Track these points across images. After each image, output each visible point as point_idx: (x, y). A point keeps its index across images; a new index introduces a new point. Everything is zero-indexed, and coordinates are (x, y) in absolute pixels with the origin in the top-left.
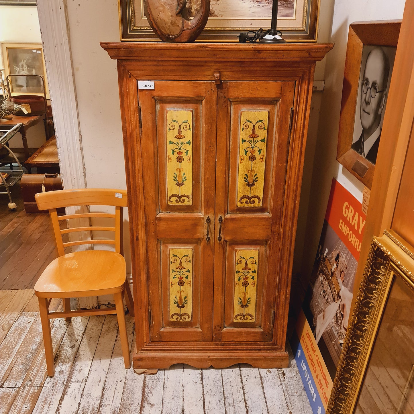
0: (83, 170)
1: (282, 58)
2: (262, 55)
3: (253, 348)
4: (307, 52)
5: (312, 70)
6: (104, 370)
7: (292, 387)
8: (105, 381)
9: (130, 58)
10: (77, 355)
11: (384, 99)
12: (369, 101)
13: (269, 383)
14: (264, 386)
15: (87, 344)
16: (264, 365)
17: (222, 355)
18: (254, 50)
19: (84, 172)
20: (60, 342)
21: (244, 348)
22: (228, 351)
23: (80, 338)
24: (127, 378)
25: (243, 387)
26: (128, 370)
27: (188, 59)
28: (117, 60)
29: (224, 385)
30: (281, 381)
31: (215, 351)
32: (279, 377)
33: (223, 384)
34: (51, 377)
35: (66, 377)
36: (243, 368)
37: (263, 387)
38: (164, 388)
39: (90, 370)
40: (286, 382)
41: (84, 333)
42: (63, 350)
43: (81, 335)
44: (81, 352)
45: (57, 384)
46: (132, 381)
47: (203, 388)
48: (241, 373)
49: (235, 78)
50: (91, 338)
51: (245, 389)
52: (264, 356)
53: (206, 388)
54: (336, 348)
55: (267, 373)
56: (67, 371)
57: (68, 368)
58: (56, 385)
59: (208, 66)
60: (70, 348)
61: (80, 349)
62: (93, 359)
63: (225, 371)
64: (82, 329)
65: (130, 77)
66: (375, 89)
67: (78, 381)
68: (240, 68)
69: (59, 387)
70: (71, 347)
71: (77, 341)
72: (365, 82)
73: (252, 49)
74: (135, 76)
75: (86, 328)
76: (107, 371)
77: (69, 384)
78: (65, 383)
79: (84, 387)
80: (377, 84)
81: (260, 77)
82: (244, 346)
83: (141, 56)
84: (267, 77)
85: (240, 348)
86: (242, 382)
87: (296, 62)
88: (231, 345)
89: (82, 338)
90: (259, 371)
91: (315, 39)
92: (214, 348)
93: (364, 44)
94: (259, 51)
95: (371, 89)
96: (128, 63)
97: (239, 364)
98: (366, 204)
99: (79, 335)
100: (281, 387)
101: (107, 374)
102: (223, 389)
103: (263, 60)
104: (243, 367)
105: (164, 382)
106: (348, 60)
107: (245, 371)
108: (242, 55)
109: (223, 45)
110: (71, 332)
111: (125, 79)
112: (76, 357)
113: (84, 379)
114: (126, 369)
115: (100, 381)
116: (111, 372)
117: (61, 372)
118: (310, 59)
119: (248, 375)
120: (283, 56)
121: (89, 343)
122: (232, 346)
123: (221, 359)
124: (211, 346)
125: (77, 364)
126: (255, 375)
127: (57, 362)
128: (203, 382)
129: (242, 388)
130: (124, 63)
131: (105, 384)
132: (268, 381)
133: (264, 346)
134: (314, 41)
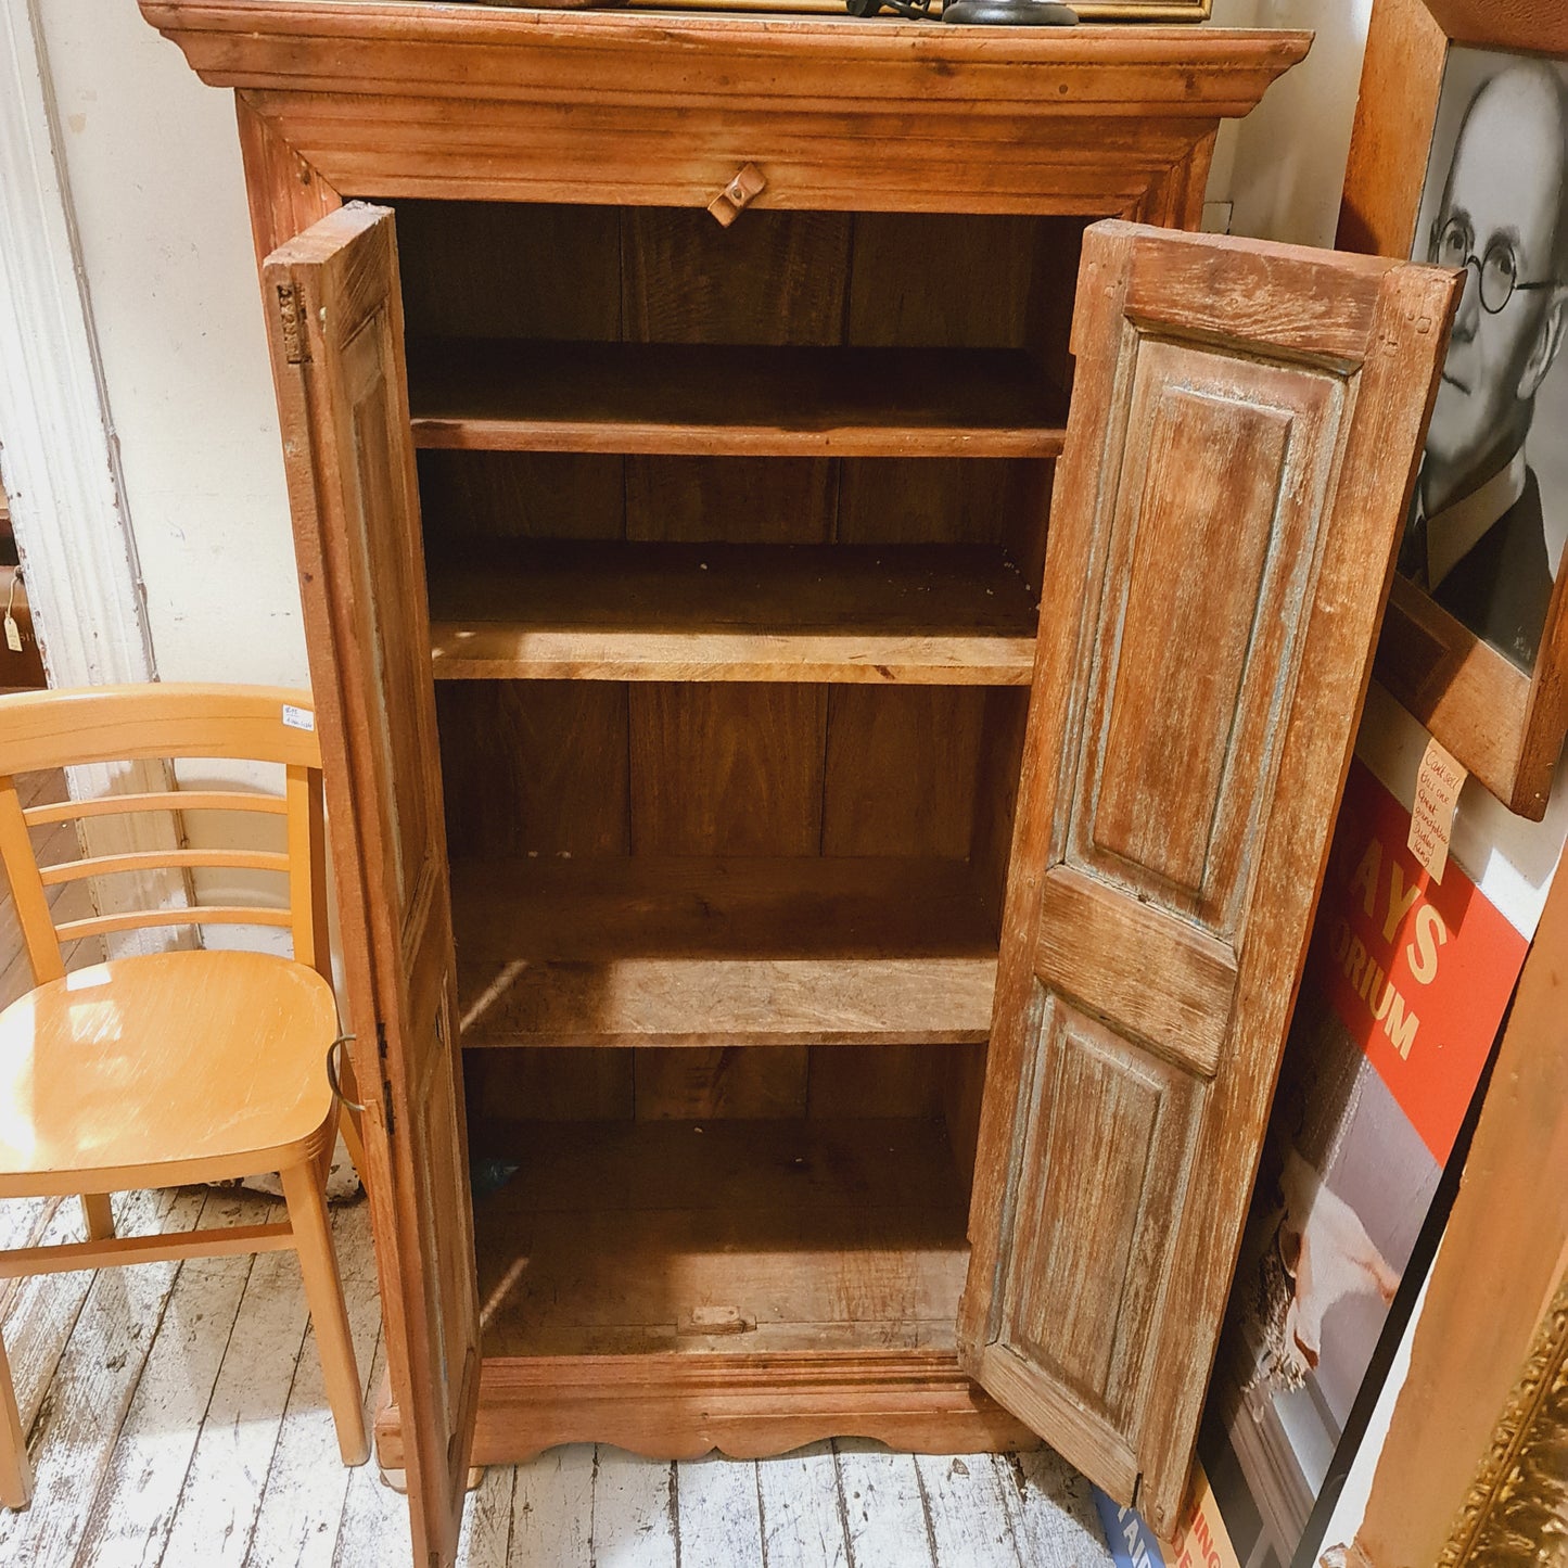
0: (136, 598)
1: (1056, 102)
2: (959, 86)
3: (896, 1375)
4: (1181, 74)
5: (1197, 167)
6: (248, 1473)
7: (1056, 1540)
8: (254, 1529)
9: (300, 84)
10: (136, 1402)
11: (1553, 326)
12: (1469, 324)
13: (957, 1525)
14: (938, 1540)
15: (179, 1347)
16: (937, 1442)
17: (759, 1408)
18: (923, 60)
19: (142, 608)
20: (59, 1339)
21: (857, 1377)
22: (786, 1390)
23: (150, 1322)
24: (350, 1512)
25: (848, 1545)
26: (355, 1470)
27: (592, 97)
28: (236, 90)
29: (767, 1534)
30: (1008, 1515)
31: (731, 1391)
32: (1002, 1493)
33: (763, 1532)
34: (17, 1511)
35: (82, 1509)
36: (851, 1455)
37: (934, 1547)
38: (509, 1555)
39: (187, 1476)
40: (1029, 1519)
41: (171, 1294)
42: (74, 1379)
43: (157, 1308)
44: (153, 1389)
45: (43, 1543)
46: (372, 1527)
47: (678, 1552)
48: (839, 1476)
49: (825, 197)
50: (199, 1318)
51: (857, 1554)
52: (938, 1409)
53: (693, 1552)
54: (1257, 1421)
55: (949, 1477)
56: (88, 1479)
57: (92, 1464)
58: (37, 1548)
59: (696, 136)
60: (106, 1372)
61: (149, 1374)
62: (202, 1423)
63: (773, 1470)
64: (160, 1278)
65: (307, 180)
66: (1506, 267)
67: (135, 1530)
68: (846, 149)
69: (51, 1560)
70: (108, 1366)
71: (136, 1336)
72: (1451, 228)
73: (911, 54)
74: (333, 176)
75: (179, 1271)
76: (262, 1479)
77: (95, 1545)
78: (76, 1538)
79: (161, 1558)
80: (1517, 244)
81: (947, 193)
82: (856, 1369)
83: (356, 73)
84: (981, 194)
85: (839, 1377)
86: (845, 1524)
87: (1123, 120)
88: (799, 1366)
89: (161, 1322)
90: (916, 1466)
91: (1200, 5)
92: (727, 1379)
93: (1451, 42)
94: (944, 65)
95: (1481, 269)
96: (295, 108)
97: (833, 1439)
98: (1430, 824)
99: (148, 1307)
100: (1008, 1543)
101: (263, 1494)
102: (765, 1555)
103: (962, 108)
104: (847, 1450)
105: (511, 1530)
106: (1368, 120)
107: (858, 1465)
108: (860, 85)
109: (766, 30)
110: (113, 1294)
111: (282, 193)
112: (128, 1416)
113: (163, 1520)
114: (346, 1466)
115: (230, 1529)
116: (281, 1481)
117: (63, 1485)
118: (1190, 108)
119: (871, 1488)
120: (1063, 89)
121: (192, 1346)
122: (803, 1370)
123: (757, 1423)
124: (715, 1372)
125: (131, 1445)
126: (898, 1487)
127: (45, 1436)
128: (676, 1523)
129: (844, 1551)
130: (272, 109)
131: (252, 1542)
132: (953, 1512)
133: (941, 1368)
134: (1195, 12)
